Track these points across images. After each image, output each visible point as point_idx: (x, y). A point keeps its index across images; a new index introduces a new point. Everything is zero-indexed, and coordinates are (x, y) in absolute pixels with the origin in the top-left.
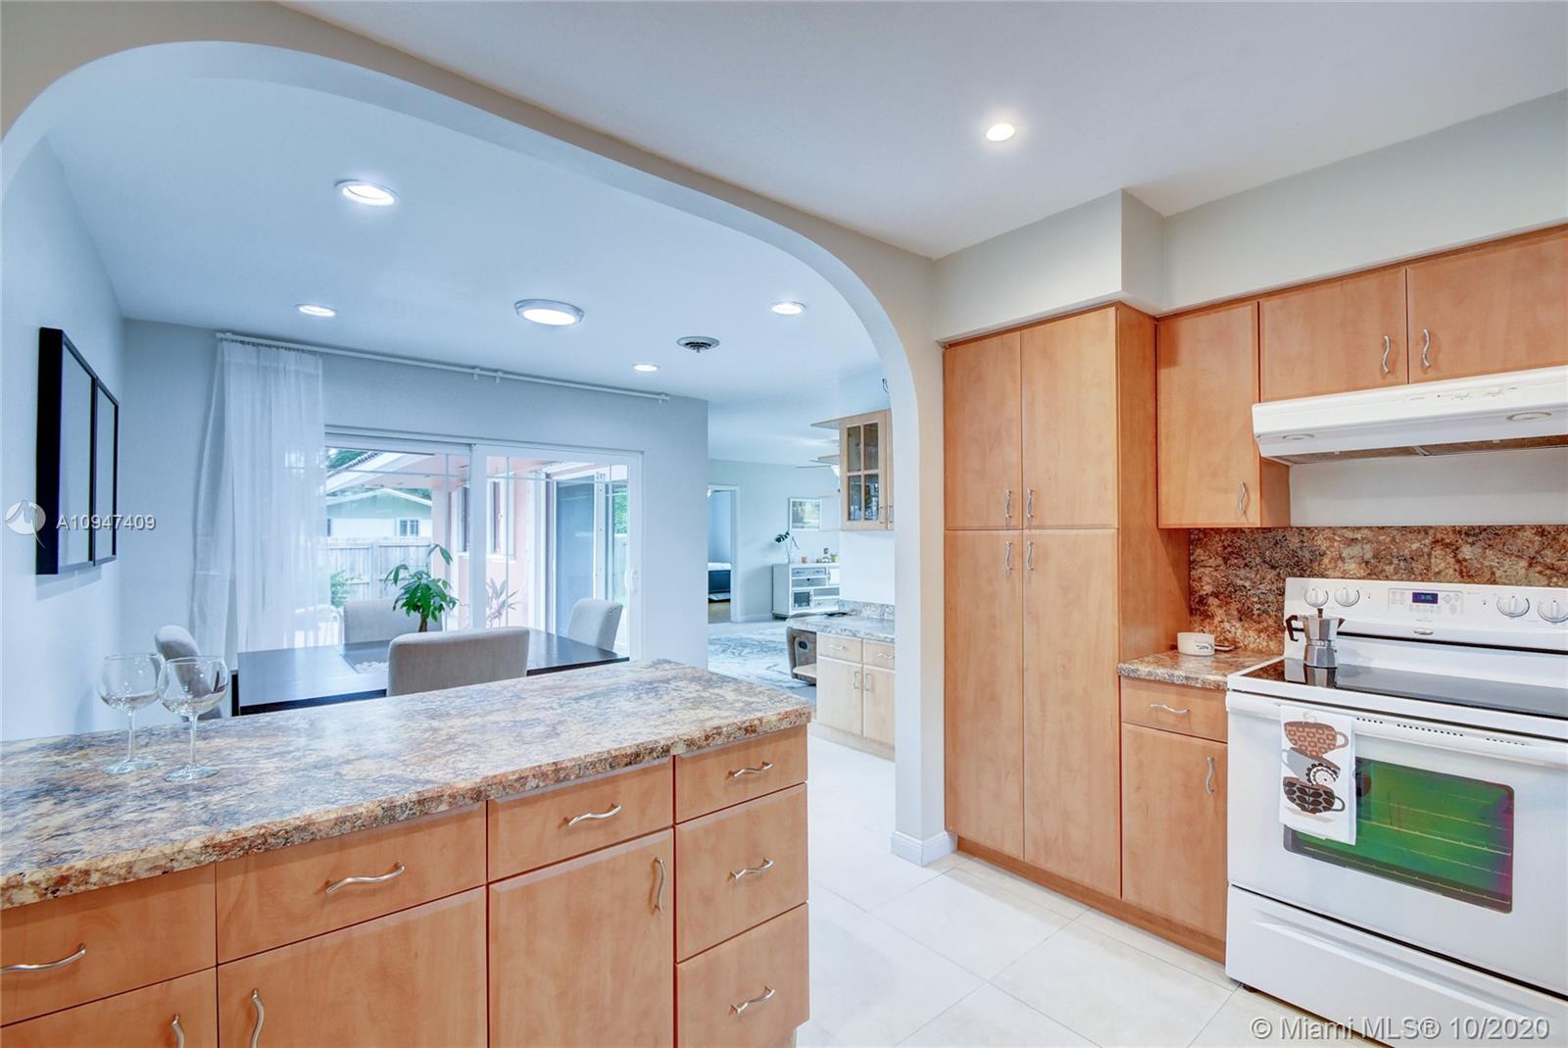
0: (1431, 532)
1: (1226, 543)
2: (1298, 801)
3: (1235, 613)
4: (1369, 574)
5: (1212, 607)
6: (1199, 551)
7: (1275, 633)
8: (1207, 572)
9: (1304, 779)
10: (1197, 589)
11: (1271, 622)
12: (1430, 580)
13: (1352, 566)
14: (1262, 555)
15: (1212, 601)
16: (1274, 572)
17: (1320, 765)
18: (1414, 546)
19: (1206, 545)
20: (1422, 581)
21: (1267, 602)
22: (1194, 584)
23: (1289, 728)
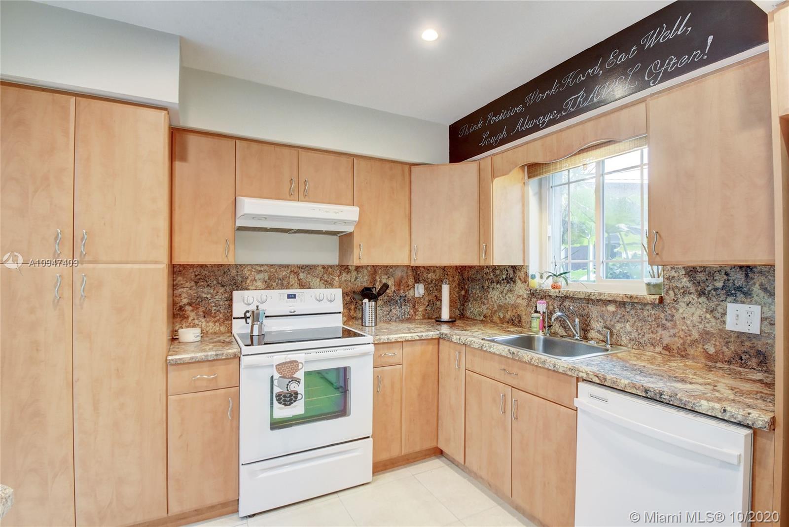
0: (290, 267)
1: (197, 273)
2: (283, 403)
3: (202, 313)
4: (267, 287)
5: (187, 312)
6: (180, 278)
7: (224, 322)
8: (185, 291)
9: (285, 391)
10: (177, 302)
11: (221, 316)
12: (289, 289)
13: (259, 284)
14: (217, 279)
15: (188, 308)
16: (224, 289)
17: (292, 381)
18: (284, 274)
19: (184, 274)
20: (287, 289)
21: (220, 305)
22: (176, 299)
23: (278, 367)
